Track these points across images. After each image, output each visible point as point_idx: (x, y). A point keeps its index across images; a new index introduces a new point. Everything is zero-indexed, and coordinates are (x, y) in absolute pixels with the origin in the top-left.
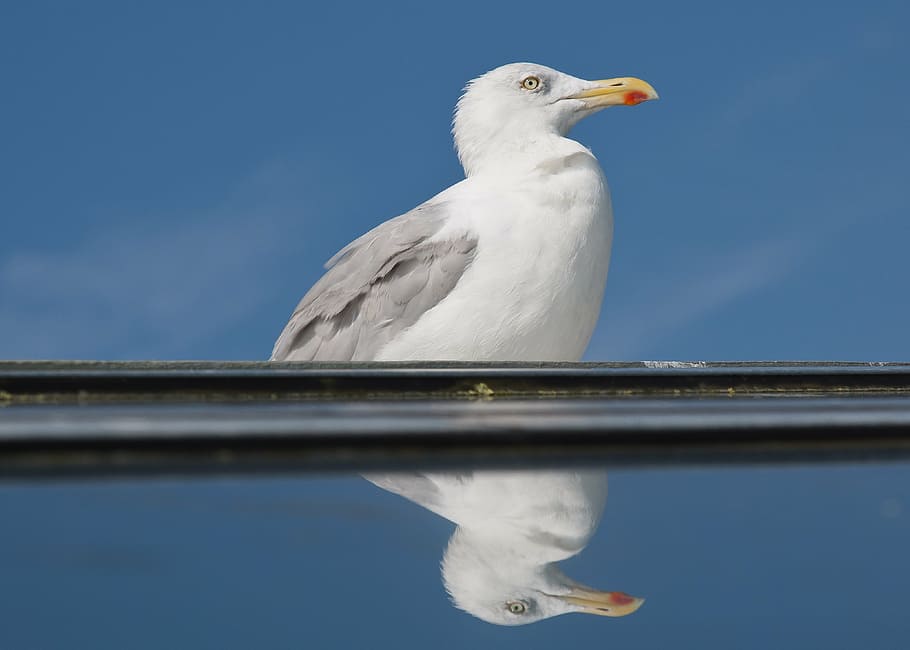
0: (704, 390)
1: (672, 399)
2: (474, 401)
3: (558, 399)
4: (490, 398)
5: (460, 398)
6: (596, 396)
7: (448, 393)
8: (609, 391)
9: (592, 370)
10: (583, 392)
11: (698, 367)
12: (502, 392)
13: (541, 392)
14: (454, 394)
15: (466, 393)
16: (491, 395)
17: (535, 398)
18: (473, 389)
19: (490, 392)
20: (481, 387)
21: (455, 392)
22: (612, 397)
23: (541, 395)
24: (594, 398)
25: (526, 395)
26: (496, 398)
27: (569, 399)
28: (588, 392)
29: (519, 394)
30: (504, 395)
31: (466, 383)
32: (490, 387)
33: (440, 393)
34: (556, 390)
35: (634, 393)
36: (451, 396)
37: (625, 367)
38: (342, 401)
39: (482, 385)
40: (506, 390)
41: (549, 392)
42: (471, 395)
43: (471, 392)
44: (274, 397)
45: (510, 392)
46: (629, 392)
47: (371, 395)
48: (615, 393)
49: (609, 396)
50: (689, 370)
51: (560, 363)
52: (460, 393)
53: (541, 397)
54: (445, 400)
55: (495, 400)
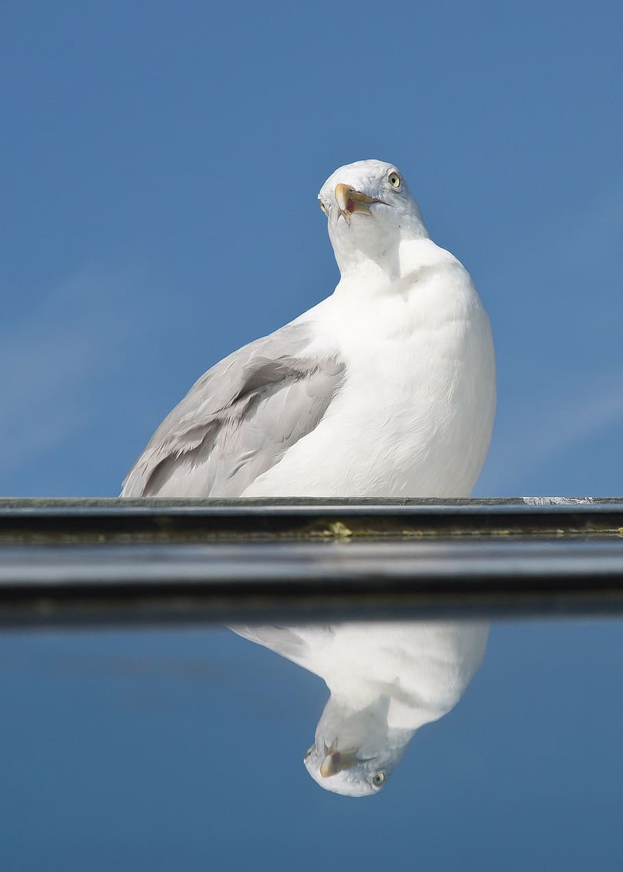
0: (590, 530)
1: (555, 540)
2: (329, 542)
3: (425, 540)
4: (348, 540)
5: (313, 539)
6: (469, 537)
7: (299, 534)
8: (483, 532)
9: (464, 507)
10: (453, 533)
11: (584, 503)
12: (361, 532)
13: (405, 532)
14: (307, 535)
15: (320, 534)
16: (349, 536)
17: (398, 539)
18: (328, 529)
19: (348, 532)
20: (338, 527)
21: (308, 532)
22: (488, 539)
23: (406, 535)
24: (465, 540)
25: (388, 535)
26: (354, 539)
27: (439, 540)
28: (459, 532)
29: (380, 535)
30: (364, 536)
31: (321, 522)
32: (348, 527)
33: (291, 534)
34: (422, 530)
35: (511, 534)
36: (303, 537)
37: (501, 503)
38: (179, 543)
39: (339, 524)
40: (366, 530)
41: (414, 533)
42: (326, 536)
43: (326, 533)
44: (102, 538)
45: (370, 532)
46: (507, 532)
47: (212, 536)
48: (490, 534)
49: (485, 537)
50: (576, 507)
51: (427, 499)
52: (313, 533)
53: (405, 538)
54: (295, 542)
55: (353, 542)
